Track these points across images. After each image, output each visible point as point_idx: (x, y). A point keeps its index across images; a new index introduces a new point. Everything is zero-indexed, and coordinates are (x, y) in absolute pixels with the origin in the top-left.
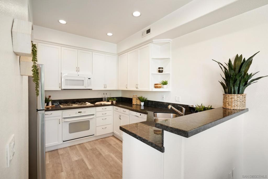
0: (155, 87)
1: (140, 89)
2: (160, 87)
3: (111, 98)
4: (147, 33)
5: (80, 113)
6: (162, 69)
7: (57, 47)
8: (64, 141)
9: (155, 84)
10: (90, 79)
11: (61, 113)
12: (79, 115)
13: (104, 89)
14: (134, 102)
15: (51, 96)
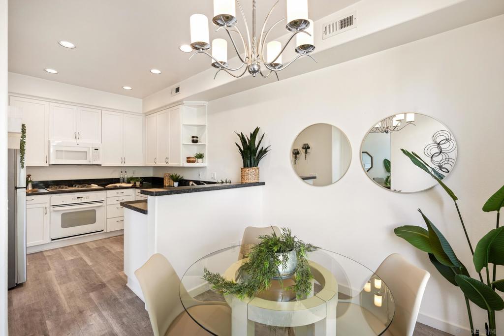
0: (188, 162)
1: (171, 164)
2: (193, 162)
3: (132, 179)
4: (176, 92)
5: (79, 199)
6: (197, 139)
7: (44, 103)
8: (52, 240)
9: (188, 158)
10: (97, 150)
11: (49, 198)
12: (79, 201)
13: (122, 165)
14: (166, 183)
15: (30, 175)
